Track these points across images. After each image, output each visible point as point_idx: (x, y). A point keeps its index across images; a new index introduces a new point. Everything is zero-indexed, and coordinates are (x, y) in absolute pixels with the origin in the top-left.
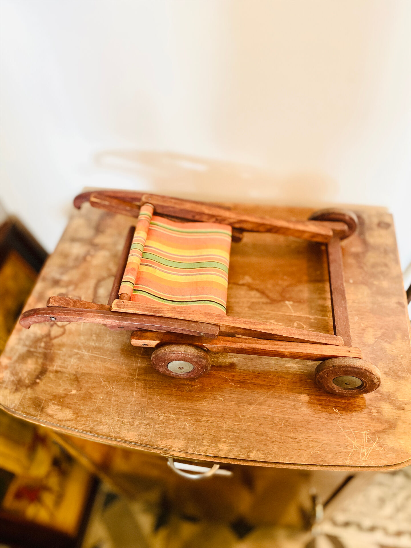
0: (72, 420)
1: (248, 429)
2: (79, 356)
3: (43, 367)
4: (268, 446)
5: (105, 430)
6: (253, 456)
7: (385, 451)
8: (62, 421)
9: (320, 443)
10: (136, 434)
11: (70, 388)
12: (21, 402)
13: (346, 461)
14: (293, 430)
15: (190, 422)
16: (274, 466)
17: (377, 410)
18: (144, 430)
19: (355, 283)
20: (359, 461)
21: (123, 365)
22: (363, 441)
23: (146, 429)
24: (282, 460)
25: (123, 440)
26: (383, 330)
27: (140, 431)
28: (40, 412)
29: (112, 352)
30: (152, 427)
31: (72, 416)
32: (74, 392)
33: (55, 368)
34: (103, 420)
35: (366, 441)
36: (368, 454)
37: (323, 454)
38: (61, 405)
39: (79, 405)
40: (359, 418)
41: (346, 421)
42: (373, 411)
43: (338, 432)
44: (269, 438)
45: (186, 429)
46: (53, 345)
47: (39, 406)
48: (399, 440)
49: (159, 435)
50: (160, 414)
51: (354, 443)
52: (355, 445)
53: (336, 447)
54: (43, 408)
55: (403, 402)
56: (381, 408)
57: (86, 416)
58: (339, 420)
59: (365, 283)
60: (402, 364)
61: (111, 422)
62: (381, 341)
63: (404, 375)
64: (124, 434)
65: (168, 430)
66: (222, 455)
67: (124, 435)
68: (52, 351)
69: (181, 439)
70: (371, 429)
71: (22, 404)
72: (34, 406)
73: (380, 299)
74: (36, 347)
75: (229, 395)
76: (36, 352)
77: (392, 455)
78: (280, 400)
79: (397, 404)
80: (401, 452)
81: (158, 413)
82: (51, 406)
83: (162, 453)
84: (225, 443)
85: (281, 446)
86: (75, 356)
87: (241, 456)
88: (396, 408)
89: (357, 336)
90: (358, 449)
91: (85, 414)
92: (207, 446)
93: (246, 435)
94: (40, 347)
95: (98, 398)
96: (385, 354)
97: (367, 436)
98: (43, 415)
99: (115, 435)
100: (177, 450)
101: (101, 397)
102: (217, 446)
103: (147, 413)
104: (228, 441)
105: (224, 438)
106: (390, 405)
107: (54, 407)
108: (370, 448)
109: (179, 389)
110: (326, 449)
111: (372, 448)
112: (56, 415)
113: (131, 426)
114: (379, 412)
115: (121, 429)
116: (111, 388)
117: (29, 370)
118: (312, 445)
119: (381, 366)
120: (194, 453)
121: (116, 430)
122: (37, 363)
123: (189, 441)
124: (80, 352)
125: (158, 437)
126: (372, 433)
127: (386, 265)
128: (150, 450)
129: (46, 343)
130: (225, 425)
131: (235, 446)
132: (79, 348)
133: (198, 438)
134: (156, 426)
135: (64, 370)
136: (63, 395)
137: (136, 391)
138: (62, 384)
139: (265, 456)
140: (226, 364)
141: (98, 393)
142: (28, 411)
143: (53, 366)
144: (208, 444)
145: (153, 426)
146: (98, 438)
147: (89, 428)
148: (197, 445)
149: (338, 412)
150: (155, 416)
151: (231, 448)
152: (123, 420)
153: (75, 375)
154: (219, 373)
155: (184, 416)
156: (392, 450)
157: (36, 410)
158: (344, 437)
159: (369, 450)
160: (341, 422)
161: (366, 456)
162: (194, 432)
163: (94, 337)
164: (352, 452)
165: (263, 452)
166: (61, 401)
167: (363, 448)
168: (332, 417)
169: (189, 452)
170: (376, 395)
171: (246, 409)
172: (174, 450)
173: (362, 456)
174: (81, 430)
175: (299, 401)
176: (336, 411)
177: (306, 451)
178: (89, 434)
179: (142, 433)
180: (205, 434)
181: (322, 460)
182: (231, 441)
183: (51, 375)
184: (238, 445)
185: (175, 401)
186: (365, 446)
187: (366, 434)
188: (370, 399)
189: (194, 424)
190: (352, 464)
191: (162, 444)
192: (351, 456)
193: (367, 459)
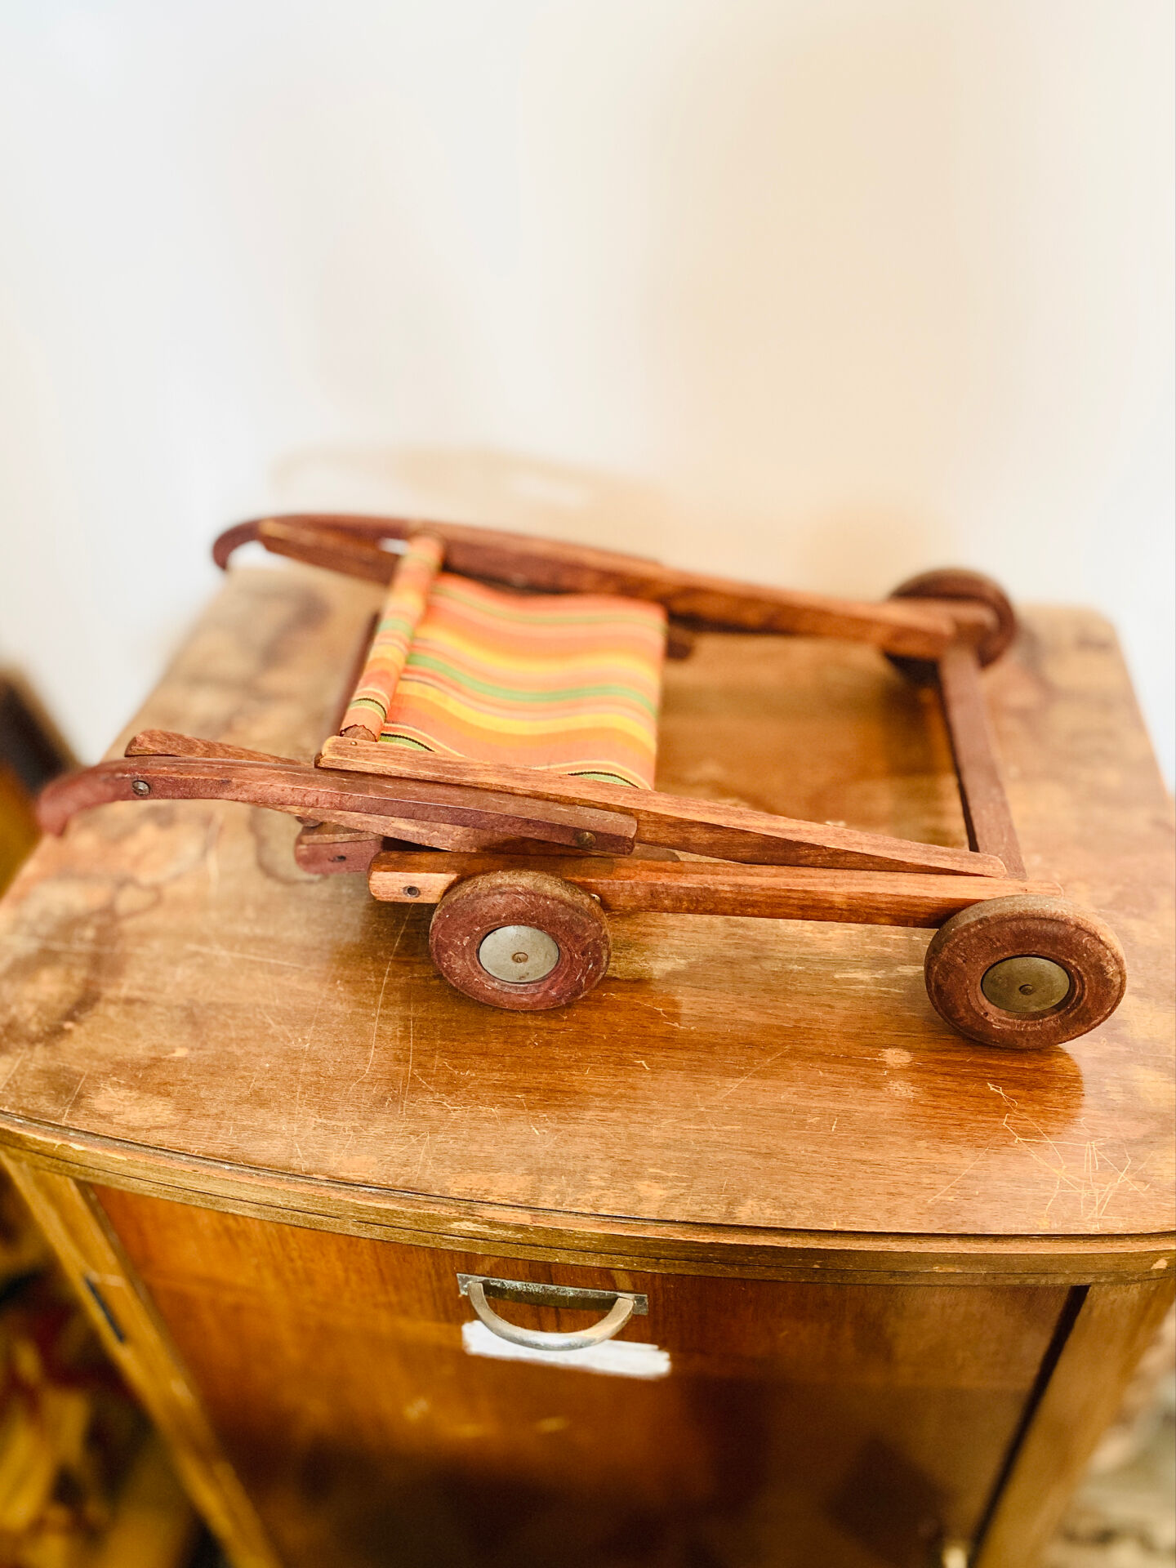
0: (172, 1127)
1: (727, 1141)
2: (200, 960)
3: (87, 991)
4: (791, 1186)
5: (274, 1152)
6: (745, 1214)
7: (1156, 1192)
8: (141, 1129)
9: (954, 1175)
10: (374, 1159)
11: (167, 1043)
12: (12, 1082)
14: (866, 1143)
15: (546, 1125)
16: (812, 1243)
17: (1121, 1086)
18: (402, 1149)
19: (1022, 776)
20: (1078, 1222)
21: (339, 982)
22: (1088, 1168)
23: (406, 1147)
24: (839, 1222)
25: (334, 1178)
26: (1119, 888)
27: (387, 1152)
28: (71, 1108)
29: (306, 949)
30: (425, 1141)
31: (171, 1117)
32: (180, 1053)
33: (124, 992)
34: (271, 1126)
35: (1094, 1165)
36: (1104, 1202)
37: (965, 1204)
38: (139, 1088)
39: (196, 1086)
40: (1068, 1107)
41: (1031, 1117)
42: (1108, 1088)
43: (1007, 1146)
44: (793, 1165)
45: (533, 1143)
46: (121, 935)
47: (69, 1090)
49: (447, 1163)
50: (452, 1106)
51: (1060, 1173)
52: (1061, 1179)
53: (1004, 1184)
54: (81, 1096)
56: (1132, 1081)
57: (217, 1117)
58: (1007, 1115)
59: (1055, 778)
61: (296, 1129)
64: (335, 1161)
65: (474, 1147)
66: (649, 1212)
67: (334, 1165)
68: (117, 950)
69: (520, 1170)
70: (1109, 1134)
71: (14, 1086)
72: (53, 1092)
73: (1100, 813)
74: (68, 940)
75: (664, 1054)
76: (67, 953)
78: (826, 1066)
81: (445, 1103)
82: (107, 1090)
83: (457, 1215)
84: (657, 1178)
85: (833, 1186)
86: (191, 961)
87: (706, 1214)
90: (1073, 1189)
91: (214, 1111)
92: (602, 1187)
93: (721, 1157)
94: (81, 939)
95: (257, 1068)
96: (1130, 944)
97: (1098, 1155)
98: (81, 1114)
99: (305, 1165)
100: (505, 1202)
101: (267, 1065)
102: (633, 1189)
103: (412, 1104)
104: (664, 1173)
105: (654, 1165)
106: (1158, 1073)
107: (115, 1091)
108: (1110, 1184)
109: (511, 1041)
110: (974, 1190)
111: (1116, 1185)
112: (121, 1114)
113: (360, 1140)
114: (1129, 1091)
115: (326, 1148)
116: (300, 1040)
117: (42, 997)
118: (929, 1182)
120: (559, 1208)
121: (311, 1149)
122: (68, 978)
123: (543, 1177)
124: (205, 950)
125: (444, 1168)
126: (1111, 1147)
127: (1108, 734)
128: (419, 1208)
129: (100, 929)
130: (654, 1132)
131: (689, 1187)
132: (203, 940)
133: (572, 1169)
134: (440, 1138)
135: (153, 996)
136: (146, 1062)
137: (375, 1047)
138: (143, 1033)
139: (784, 1213)
140: (653, 974)
141: (258, 1056)
142: (32, 1105)
143: (119, 986)
144: (603, 1184)
145: (428, 1137)
146: (252, 1177)
147: (224, 1146)
148: (568, 1185)
149: (1000, 1093)
150: (434, 1111)
151: (674, 1192)
152: (334, 1123)
153: (184, 1009)
154: (632, 998)
155: (526, 1110)
157: (56, 1100)
158: (1028, 1159)
159: (1106, 1191)
160: (1016, 1119)
161: (1101, 1207)
162: (557, 1151)
163: (250, 913)
164: (1055, 1196)
165: (777, 1201)
166: (140, 1076)
167: (1088, 1187)
168: (987, 1106)
169: (545, 1207)
170: (1115, 1048)
171: (717, 1088)
172: (495, 1204)
173: (1087, 1208)
174: (199, 1152)
175: (882, 1065)
176: (996, 1091)
177: (911, 1197)
178: (223, 1166)
179: (393, 1157)
180: (593, 1155)
181: (964, 1222)
182: (676, 1174)
183: (112, 1011)
184: (699, 1185)
185: (499, 1070)
186: (1093, 1181)
187: (1095, 1149)
188: (1094, 1058)
189: (558, 1130)
190: (1058, 1228)
191: (457, 1185)
192: (1051, 1209)
193: (1103, 1215)
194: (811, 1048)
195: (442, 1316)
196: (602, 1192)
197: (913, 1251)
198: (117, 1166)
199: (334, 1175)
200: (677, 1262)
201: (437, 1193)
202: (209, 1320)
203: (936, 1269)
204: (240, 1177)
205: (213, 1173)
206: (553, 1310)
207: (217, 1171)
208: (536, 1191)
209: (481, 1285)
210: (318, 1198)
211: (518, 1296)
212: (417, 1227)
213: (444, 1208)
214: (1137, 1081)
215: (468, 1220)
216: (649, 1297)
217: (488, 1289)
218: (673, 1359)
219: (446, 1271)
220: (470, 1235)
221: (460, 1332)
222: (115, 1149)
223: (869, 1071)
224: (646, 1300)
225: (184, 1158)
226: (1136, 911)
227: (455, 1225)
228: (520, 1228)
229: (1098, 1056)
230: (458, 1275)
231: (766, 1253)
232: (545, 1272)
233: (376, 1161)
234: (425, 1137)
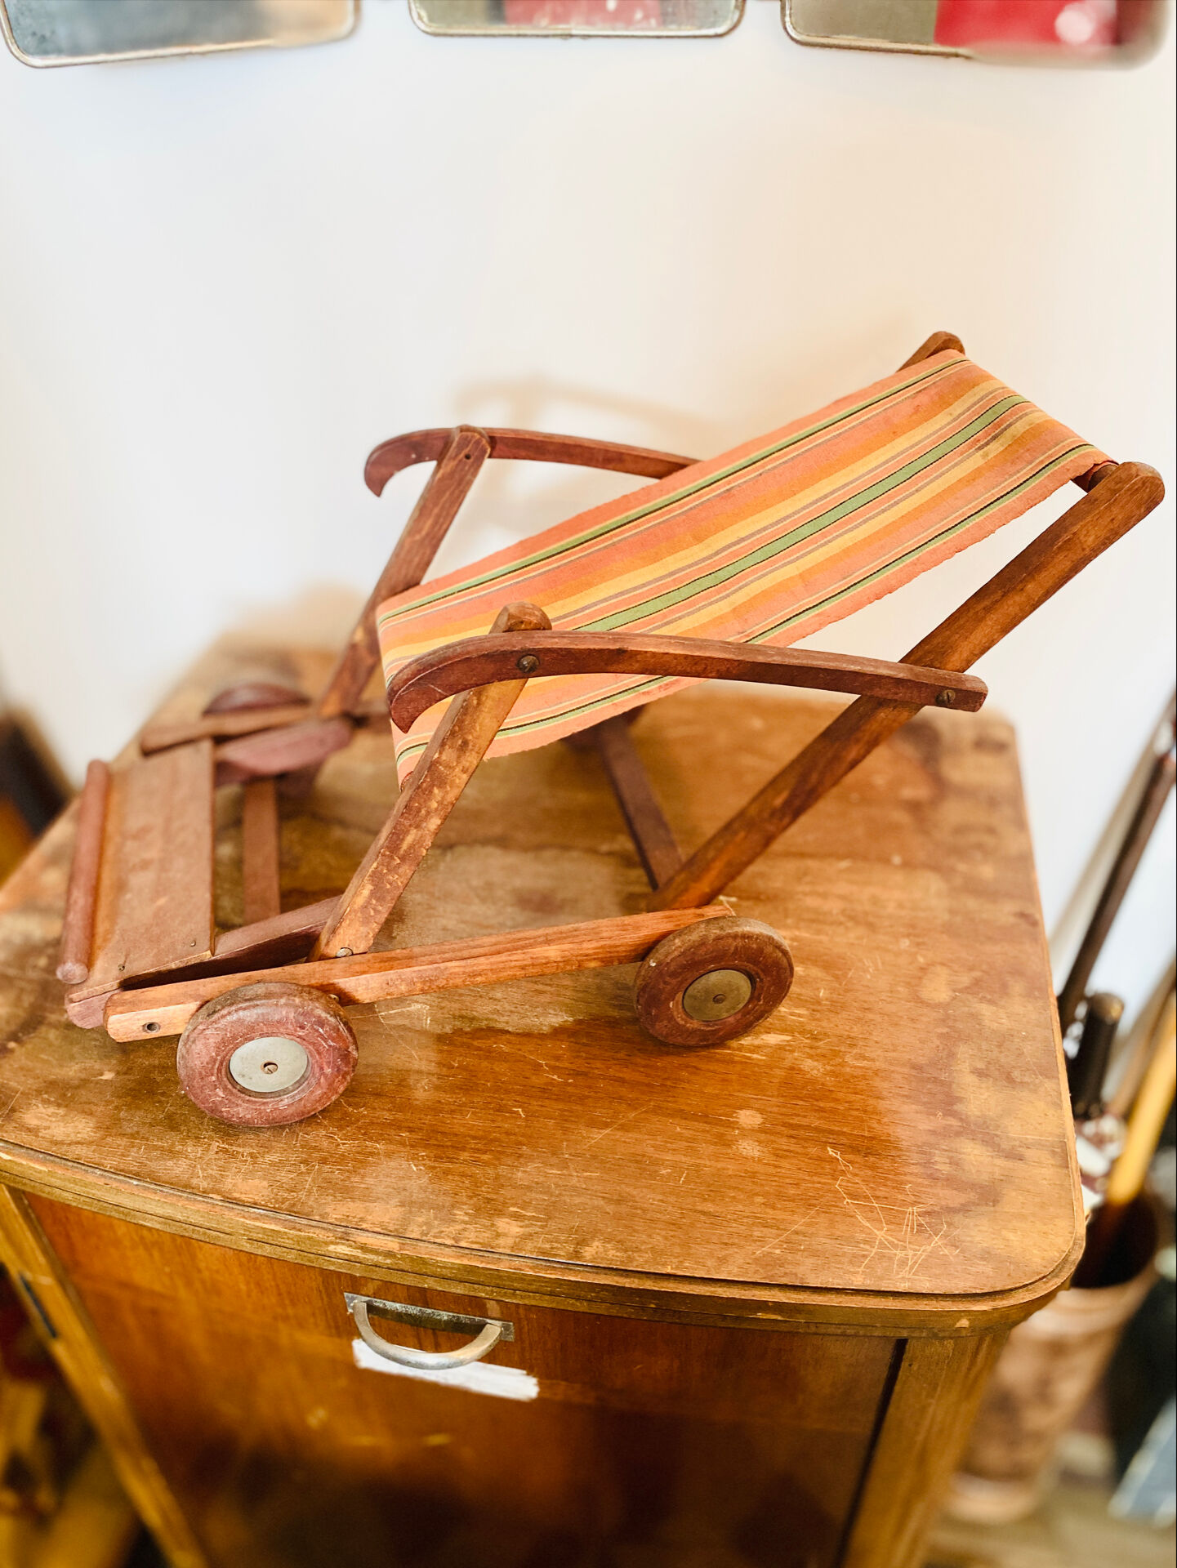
0: (91, 1143)
1: (585, 1186)
3: (32, 1014)
4: (635, 1231)
5: (178, 1171)
6: (592, 1254)
7: (965, 1257)
8: (62, 1143)
9: (785, 1230)
10: (265, 1183)
11: (99, 1068)
13: (854, 1279)
14: (709, 1196)
15: (424, 1162)
16: (649, 1285)
17: (949, 1157)
18: (291, 1176)
19: (905, 864)
20: (890, 1280)
22: (907, 1231)
23: (296, 1174)
24: (674, 1266)
25: (228, 1198)
26: (977, 974)
27: (278, 1178)
30: (313, 1170)
31: (91, 1134)
32: (108, 1076)
34: (178, 1148)
35: (912, 1229)
36: (916, 1262)
37: (790, 1257)
38: (66, 1106)
39: (116, 1107)
40: (898, 1174)
41: (863, 1181)
42: (936, 1159)
43: (837, 1206)
44: (640, 1212)
45: (410, 1178)
48: (1004, 1232)
49: (331, 1191)
50: (342, 1139)
51: (881, 1235)
52: (881, 1240)
53: (828, 1241)
54: (13, 1110)
55: (1021, 1142)
56: (960, 1153)
57: (132, 1136)
58: (841, 1178)
59: (935, 868)
60: (1023, 1053)
61: (200, 1152)
62: (970, 997)
63: (1026, 1079)
64: (231, 1183)
65: (357, 1179)
66: (505, 1247)
67: (230, 1186)
70: (931, 1201)
73: (972, 903)
74: (22, 968)
76: (20, 979)
77: (987, 1268)
78: (683, 1122)
79: (1003, 1146)
80: (1010, 1263)
81: (336, 1137)
82: (37, 1106)
84: (516, 1217)
85: (674, 1233)
87: (554, 1252)
88: (1001, 1154)
89: (903, 982)
90: (890, 1249)
91: (129, 1131)
92: (464, 1222)
93: (577, 1200)
94: (35, 967)
95: (174, 1094)
96: (977, 1026)
97: (918, 1220)
98: (10, 1127)
99: (204, 1184)
100: (375, 1230)
102: (493, 1225)
103: (306, 1136)
104: (524, 1212)
105: (514, 1205)
106: (984, 1148)
107: (45, 1108)
108: (923, 1248)
109: (405, 1083)
110: (801, 1245)
111: (929, 1249)
112: (47, 1128)
113: (257, 1165)
114: (955, 1163)
115: (224, 1171)
118: (760, 1235)
119: (966, 1055)
120: (424, 1238)
121: (210, 1171)
122: (17, 1002)
123: (414, 1209)
125: (327, 1196)
126: (931, 1213)
127: (991, 831)
128: (300, 1230)
129: (49, 958)
130: (520, 1175)
131: (544, 1227)
133: (441, 1204)
134: (326, 1168)
136: (76, 1082)
138: (77, 1056)
139: (626, 1255)
140: (541, 1029)
141: (176, 1083)
143: (62, 1011)
144: (467, 1219)
145: (317, 1167)
146: (156, 1193)
147: (135, 1164)
148: (436, 1218)
149: (839, 1157)
150: (325, 1144)
151: (530, 1230)
152: (234, 1148)
154: (520, 1050)
155: (408, 1148)
156: (986, 1255)
158: (853, 1219)
159: (919, 1253)
160: (848, 1182)
161: (911, 1268)
162: (430, 1187)
164: (872, 1254)
165: (621, 1244)
166: (69, 1095)
167: (904, 1249)
168: (823, 1168)
169: (411, 1237)
170: (948, 1123)
171: (583, 1137)
172: (367, 1231)
173: (900, 1268)
174: (111, 1168)
175: (733, 1125)
176: (835, 1155)
177: (741, 1247)
178: (132, 1181)
179: (283, 1183)
180: (462, 1193)
181: (786, 1273)
182: (533, 1214)
183: (52, 1035)
184: (552, 1225)
185: (389, 1110)
186: (910, 1243)
187: (916, 1214)
188: (930, 1131)
189: (434, 1168)
190: (870, 1284)
191: (334, 1212)
192: (867, 1267)
193: (914, 1274)
194: (674, 1105)
195: (333, 1331)
196: (466, 1226)
197: (737, 1297)
198: (39, 1175)
199: (229, 1196)
200: (531, 1294)
201: (317, 1218)
202: (131, 1321)
203: (760, 1315)
204: (146, 1192)
205: (122, 1187)
206: (431, 1331)
207: (127, 1186)
208: (406, 1222)
209: (365, 1304)
210: (213, 1215)
211: (399, 1317)
212: (299, 1248)
213: (323, 1232)
214: (964, 1153)
215: (343, 1244)
216: (514, 1325)
217: (371, 1308)
218: (540, 1384)
219: (334, 1290)
220: (346, 1257)
221: (351, 1347)
222: (38, 1161)
223: (722, 1130)
224: (512, 1328)
225: (99, 1172)
226: (989, 997)
227: (332, 1248)
228: (389, 1254)
229: (931, 1128)
230: (346, 1294)
231: (607, 1291)
232: (421, 1296)
233: (267, 1185)
234: (313, 1166)
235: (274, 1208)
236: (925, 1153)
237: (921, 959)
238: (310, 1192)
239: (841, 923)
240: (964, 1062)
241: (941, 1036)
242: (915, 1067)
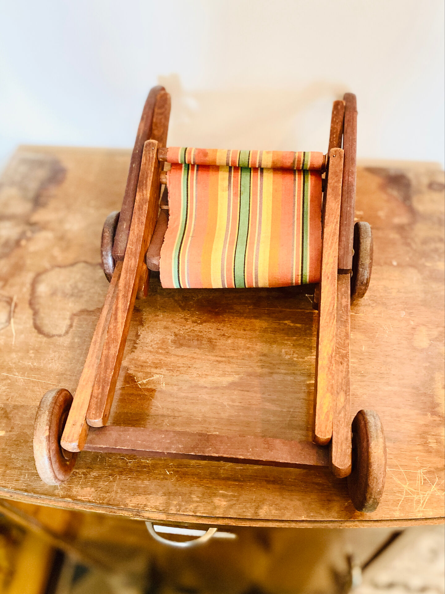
2: (9, 381)
6: (263, 513)
10: (93, 489)
13: (394, 513)
15: (172, 469)
16: (293, 525)
17: (436, 439)
18: (106, 484)
19: (399, 265)
20: (412, 512)
23: (108, 483)
24: (305, 516)
25: (75, 500)
27: (99, 486)
30: (116, 479)
32: (2, 434)
35: (421, 482)
36: (424, 501)
39: (9, 452)
40: (411, 451)
41: (394, 457)
42: (430, 440)
45: (166, 479)
49: (127, 491)
50: (128, 460)
51: (406, 487)
52: (406, 490)
56: (441, 436)
57: (20, 468)
59: (414, 266)
62: (438, 343)
64: (75, 491)
65: (139, 482)
66: (219, 514)
67: (75, 493)
69: (160, 493)
70: (429, 465)
73: (434, 286)
81: (125, 458)
83: (132, 515)
84: (223, 496)
86: (4, 382)
87: (245, 514)
89: (404, 337)
90: (411, 495)
91: (18, 465)
92: (197, 502)
93: (252, 484)
97: (423, 477)
99: (62, 493)
100: (153, 510)
102: (212, 502)
103: (110, 459)
104: (227, 493)
108: (428, 492)
109: (156, 423)
111: (430, 493)
113: (86, 479)
114: (438, 442)
115: (71, 484)
120: (178, 513)
121: (64, 485)
123: (171, 497)
125: (126, 493)
126: (429, 472)
128: (114, 512)
131: (238, 500)
132: (10, 370)
133: (184, 492)
134: (123, 477)
140: (223, 384)
144: (198, 500)
145: (118, 477)
146: (38, 499)
147: (24, 485)
148: (182, 501)
150: (120, 463)
151: (232, 503)
152: (74, 470)
154: (213, 397)
155: (163, 461)
158: (391, 480)
159: (426, 496)
161: (423, 505)
162: (177, 483)
163: (31, 354)
164: (402, 500)
165: (277, 506)
167: (418, 494)
169: (171, 512)
170: (434, 419)
172: (149, 511)
173: (417, 505)
177: (337, 501)
179: (102, 488)
180: (194, 485)
182: (231, 493)
184: (242, 499)
186: (421, 490)
187: (422, 473)
189: (178, 471)
190: (403, 516)
191: (131, 502)
192: (401, 506)
193: (424, 508)
196: (198, 504)
199: (76, 497)
201: (123, 506)
204: (32, 499)
207: (23, 495)
208: (168, 504)
213: (127, 512)
214: (443, 436)
229: (425, 423)
233: (94, 490)
234: (116, 477)
235: (99, 503)
236: (424, 438)
237: (412, 323)
238: (117, 492)
239: (369, 305)
240: (439, 382)
241: (426, 368)
242: (414, 388)
